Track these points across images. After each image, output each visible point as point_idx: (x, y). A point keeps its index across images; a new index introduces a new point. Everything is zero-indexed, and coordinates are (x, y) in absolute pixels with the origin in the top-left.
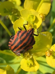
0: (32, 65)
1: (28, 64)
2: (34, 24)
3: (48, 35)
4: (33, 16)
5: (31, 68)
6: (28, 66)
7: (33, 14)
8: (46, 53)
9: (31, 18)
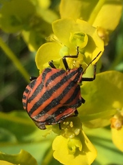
0: (80, 149)
1: (71, 149)
2: (83, 53)
3: (116, 78)
4: (82, 35)
5: (77, 157)
6: (69, 154)
7: (82, 31)
8: (111, 121)
9: (78, 40)
